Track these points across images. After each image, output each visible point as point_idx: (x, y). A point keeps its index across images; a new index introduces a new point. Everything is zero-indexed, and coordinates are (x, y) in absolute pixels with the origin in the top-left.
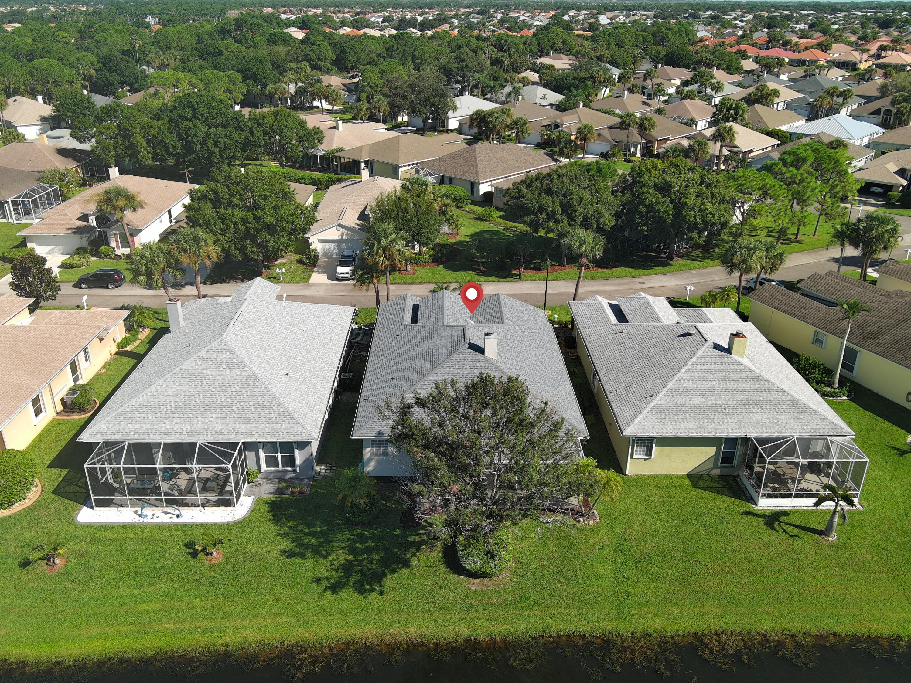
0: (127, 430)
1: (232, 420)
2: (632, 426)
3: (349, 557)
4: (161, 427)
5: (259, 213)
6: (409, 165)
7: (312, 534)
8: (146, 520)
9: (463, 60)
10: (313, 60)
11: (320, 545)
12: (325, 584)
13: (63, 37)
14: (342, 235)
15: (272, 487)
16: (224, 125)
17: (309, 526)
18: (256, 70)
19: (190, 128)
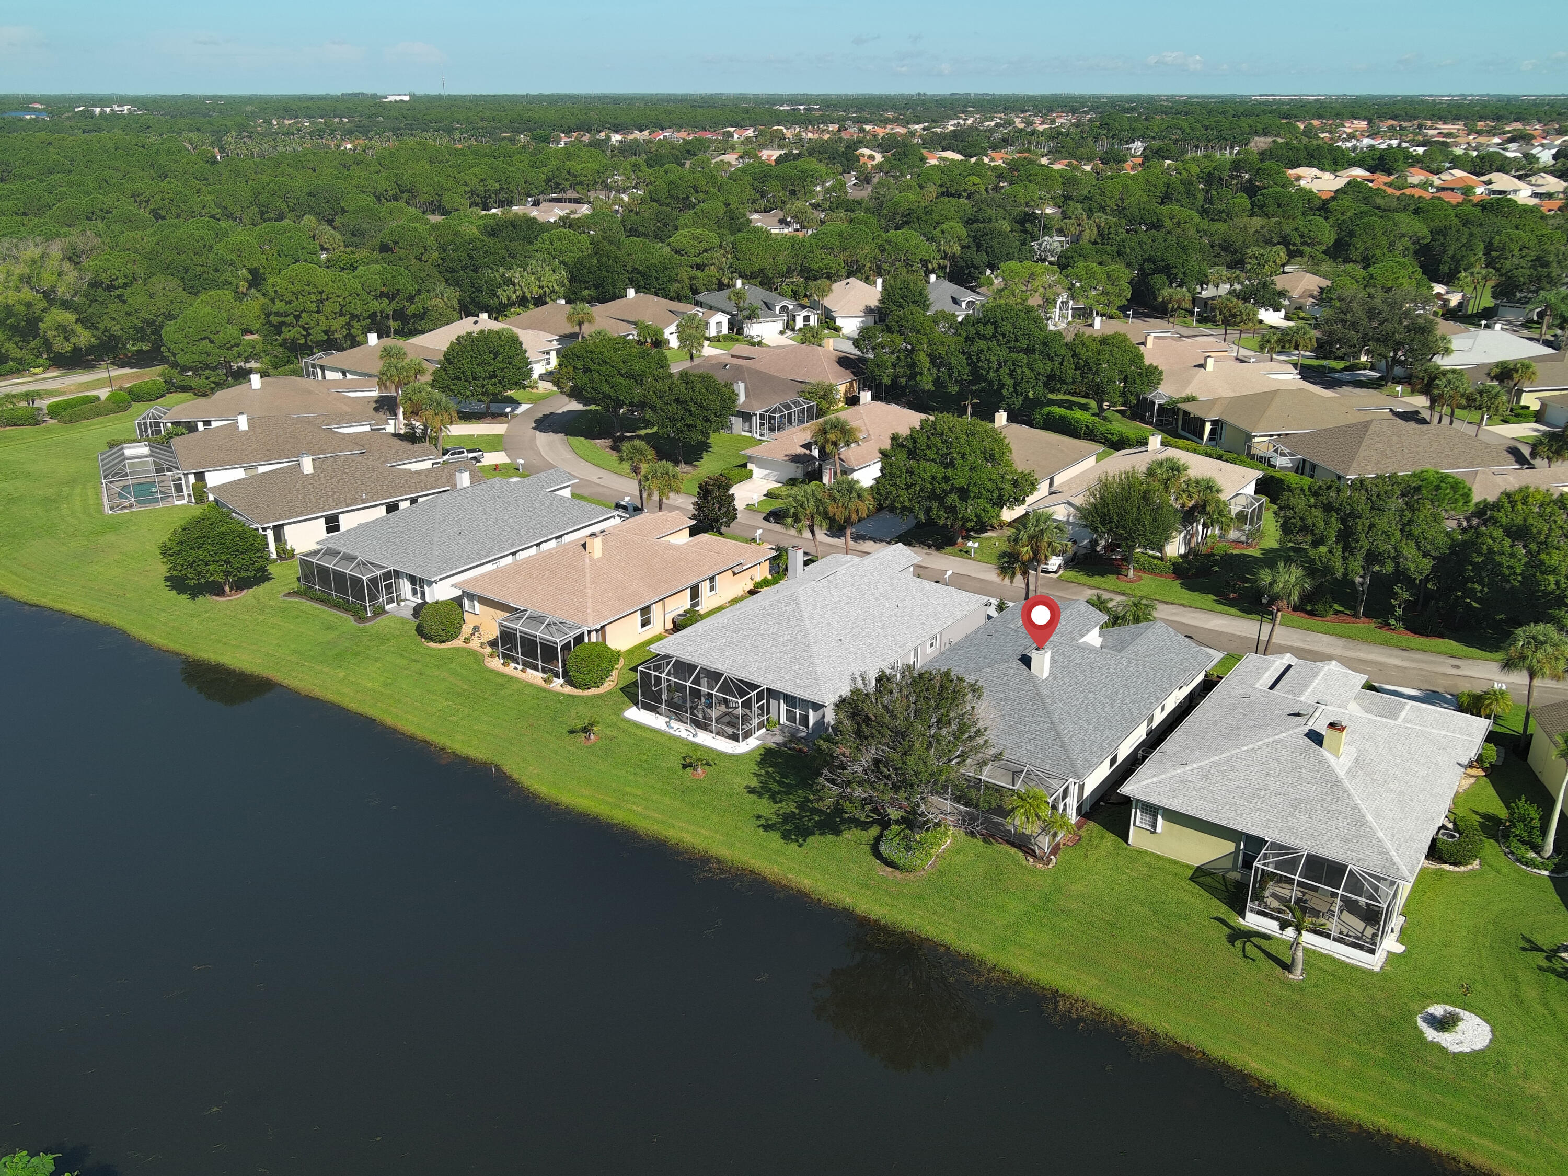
1: (767, 665)
2: (1136, 785)
3: (797, 811)
6: (1271, 436)
7: (780, 783)
8: (671, 731)
10: (1294, 245)
11: (779, 792)
12: (763, 822)
14: (1069, 516)
15: (779, 739)
17: (783, 776)
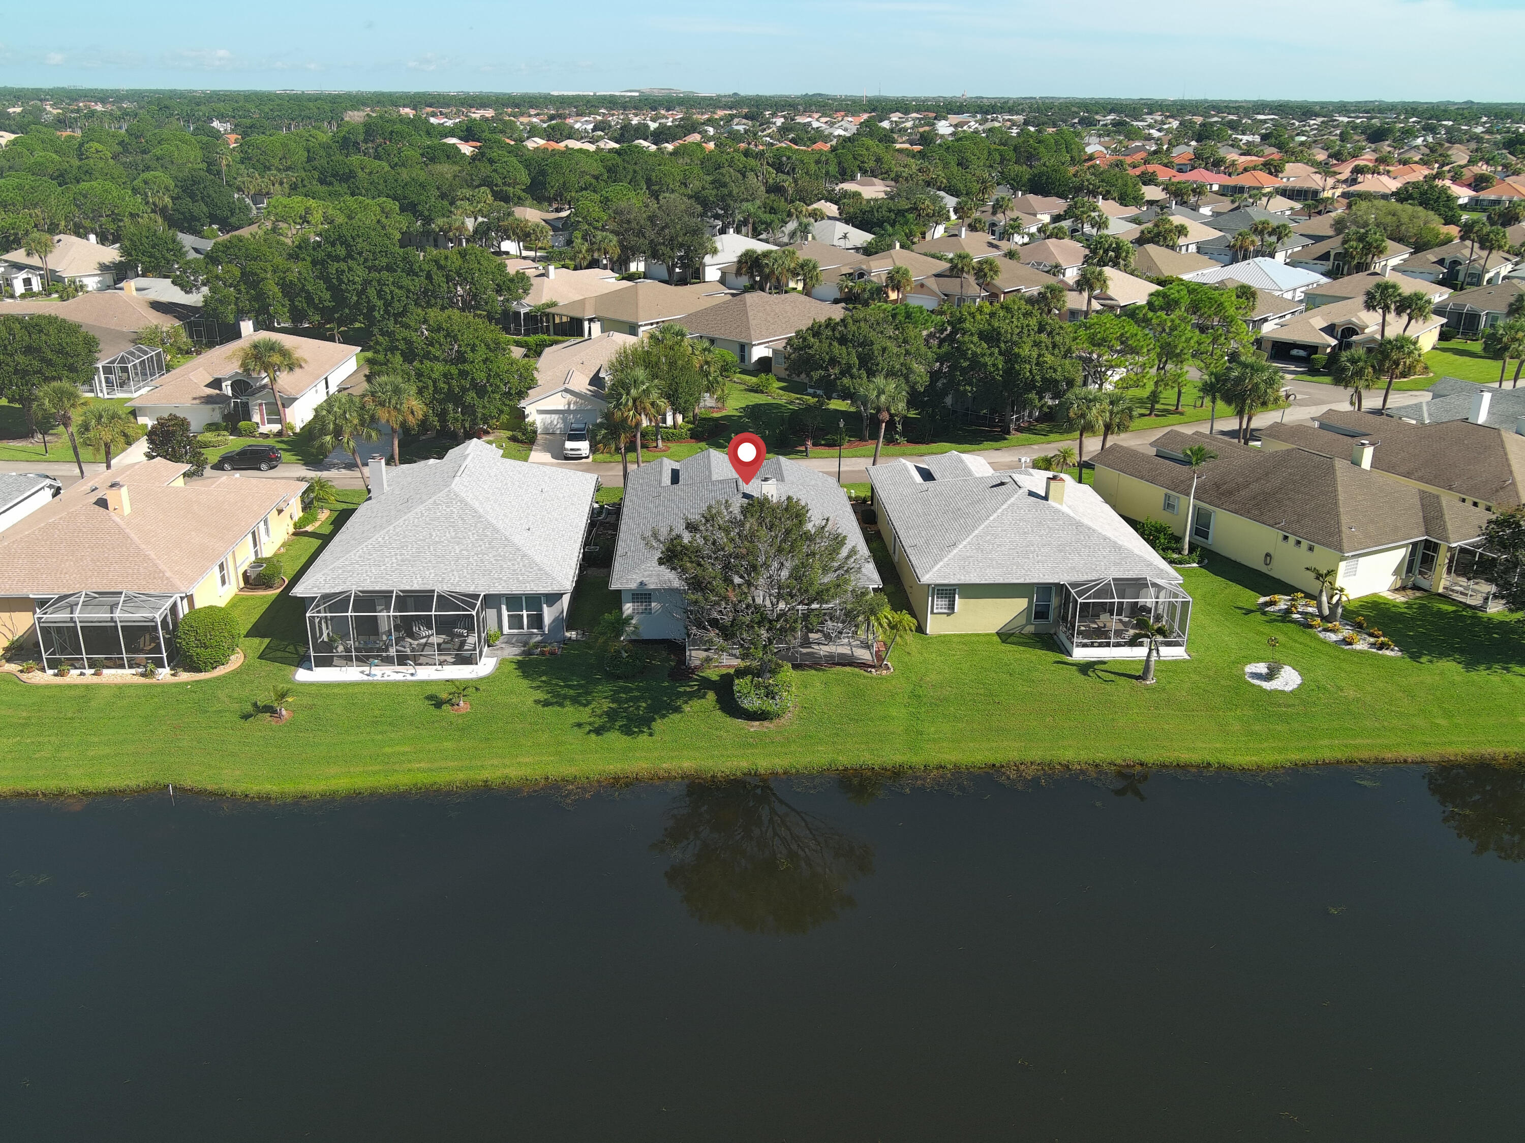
0: (348, 584)
1: (470, 571)
2: (931, 573)
3: (613, 705)
4: (388, 580)
5: (467, 367)
6: (652, 324)
7: (569, 687)
8: (375, 678)
9: (725, 185)
10: (496, 185)
11: (579, 695)
12: (588, 728)
13: (98, 151)
14: (569, 404)
15: (516, 650)
16: (389, 268)
17: (564, 680)
18: (414, 198)
19: (343, 271)
